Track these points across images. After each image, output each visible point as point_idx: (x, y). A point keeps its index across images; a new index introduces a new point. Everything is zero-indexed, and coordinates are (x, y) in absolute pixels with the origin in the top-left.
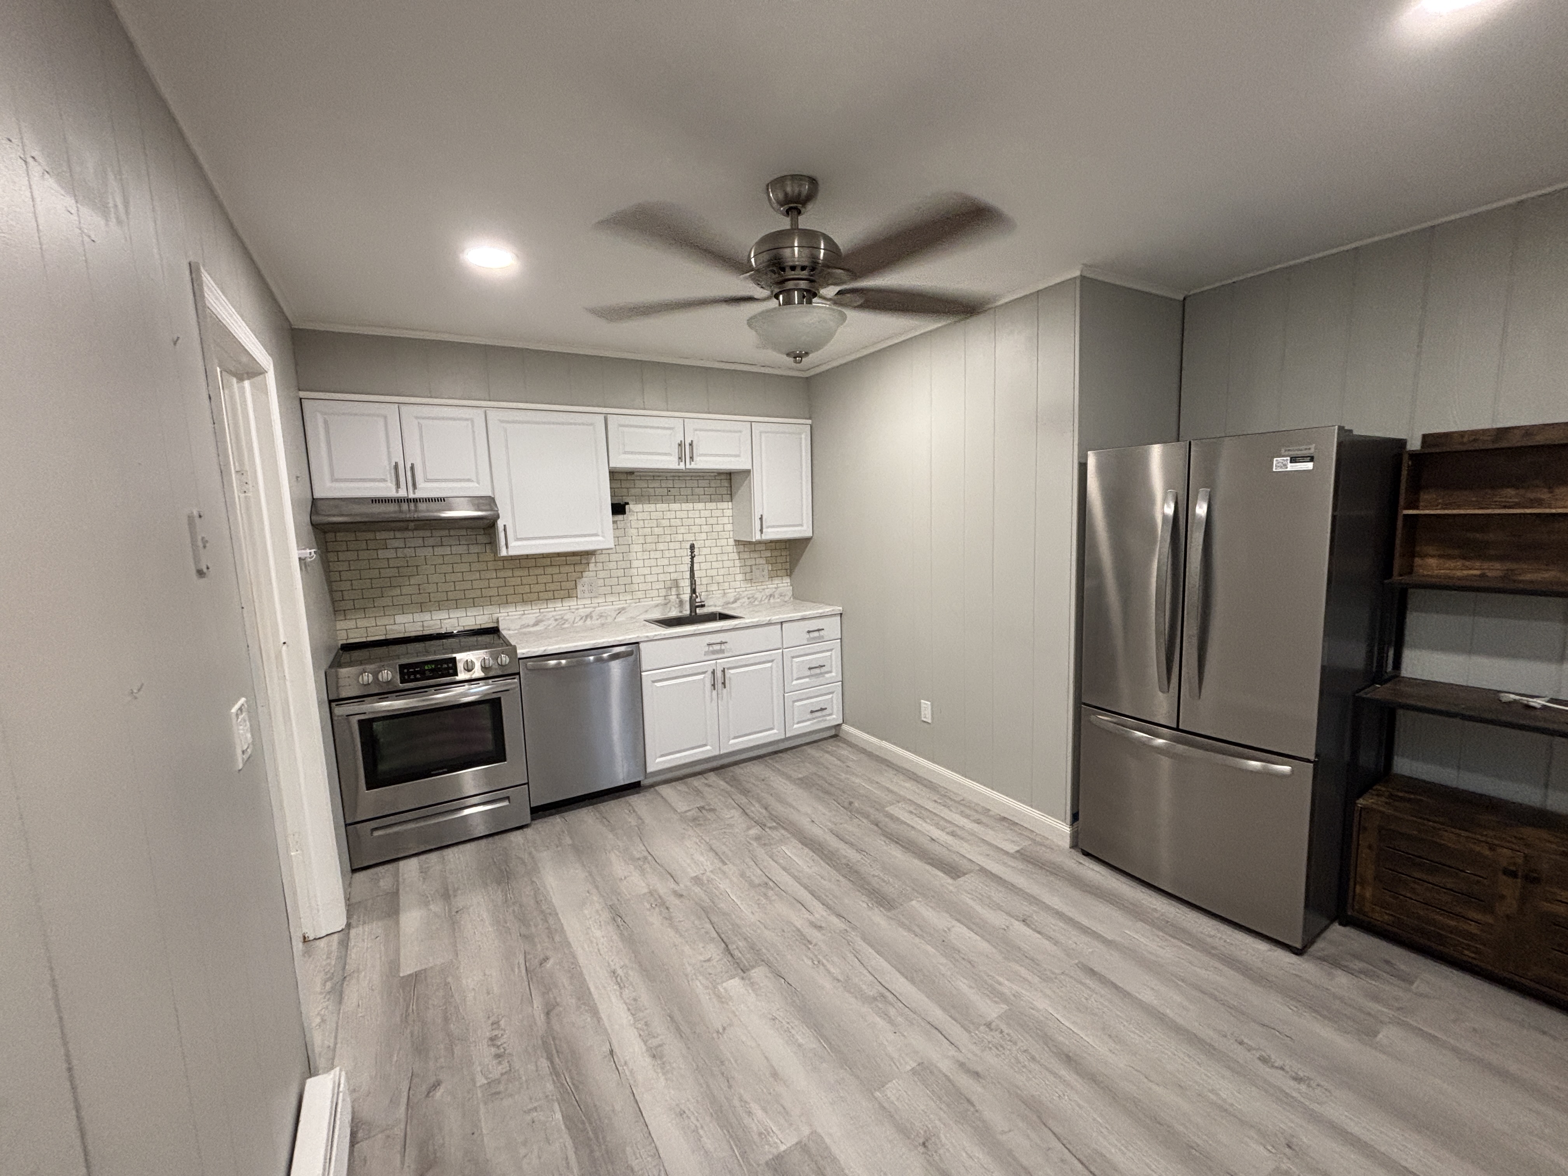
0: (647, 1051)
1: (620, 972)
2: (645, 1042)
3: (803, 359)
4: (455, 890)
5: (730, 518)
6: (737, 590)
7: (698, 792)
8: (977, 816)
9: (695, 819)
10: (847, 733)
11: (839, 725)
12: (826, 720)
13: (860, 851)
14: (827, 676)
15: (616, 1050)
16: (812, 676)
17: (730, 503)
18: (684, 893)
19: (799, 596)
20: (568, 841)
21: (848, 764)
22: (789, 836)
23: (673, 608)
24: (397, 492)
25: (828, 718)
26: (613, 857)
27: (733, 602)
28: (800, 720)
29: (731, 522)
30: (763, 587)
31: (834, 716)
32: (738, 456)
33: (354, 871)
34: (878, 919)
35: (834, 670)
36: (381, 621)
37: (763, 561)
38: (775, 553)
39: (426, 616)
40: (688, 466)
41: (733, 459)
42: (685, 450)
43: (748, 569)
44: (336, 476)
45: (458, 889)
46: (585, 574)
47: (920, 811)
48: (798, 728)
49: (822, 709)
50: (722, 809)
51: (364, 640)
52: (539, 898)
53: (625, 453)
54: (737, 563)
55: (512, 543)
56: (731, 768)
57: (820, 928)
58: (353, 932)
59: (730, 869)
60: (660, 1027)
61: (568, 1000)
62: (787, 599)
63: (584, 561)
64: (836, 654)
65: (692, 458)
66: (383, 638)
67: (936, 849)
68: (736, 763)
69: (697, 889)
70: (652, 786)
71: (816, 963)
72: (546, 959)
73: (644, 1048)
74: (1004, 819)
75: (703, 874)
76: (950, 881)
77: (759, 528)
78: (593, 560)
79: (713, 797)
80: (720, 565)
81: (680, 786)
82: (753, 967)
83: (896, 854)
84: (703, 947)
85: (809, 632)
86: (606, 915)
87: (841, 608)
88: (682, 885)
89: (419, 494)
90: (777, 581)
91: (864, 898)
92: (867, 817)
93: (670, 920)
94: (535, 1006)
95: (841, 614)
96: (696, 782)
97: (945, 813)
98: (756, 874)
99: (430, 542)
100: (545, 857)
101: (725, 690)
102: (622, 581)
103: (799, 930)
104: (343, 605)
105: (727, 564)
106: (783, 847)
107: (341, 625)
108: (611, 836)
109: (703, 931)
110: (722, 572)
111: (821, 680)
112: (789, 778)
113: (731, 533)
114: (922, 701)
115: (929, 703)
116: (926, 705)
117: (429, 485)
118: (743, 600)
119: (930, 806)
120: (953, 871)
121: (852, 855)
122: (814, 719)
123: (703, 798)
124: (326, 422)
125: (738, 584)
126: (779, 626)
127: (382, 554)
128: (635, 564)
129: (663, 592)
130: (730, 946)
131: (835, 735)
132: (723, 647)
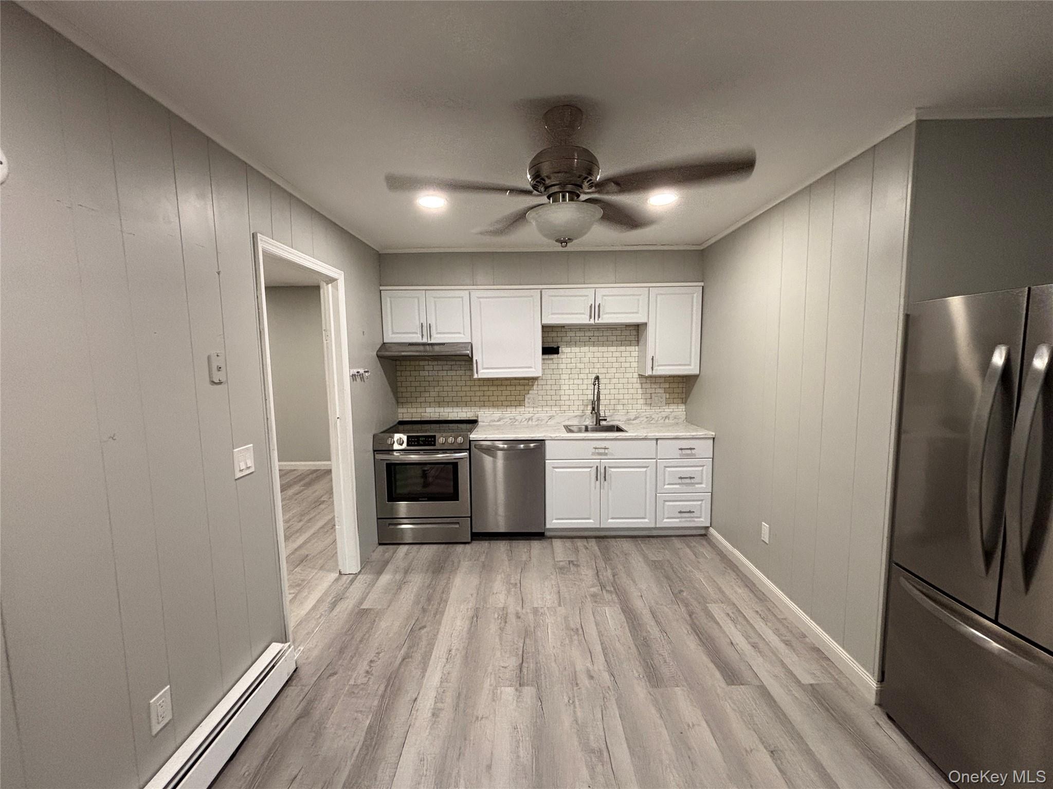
0: (433, 709)
1: (453, 652)
2: (436, 703)
3: (568, 244)
4: (412, 570)
5: (637, 358)
6: (638, 411)
7: (577, 550)
8: (789, 637)
9: (561, 568)
10: (712, 535)
11: (707, 528)
12: (694, 521)
13: (663, 631)
14: (697, 486)
15: (418, 700)
16: (683, 484)
17: (637, 347)
18: (522, 616)
19: (691, 420)
20: (483, 558)
21: (699, 560)
22: (617, 601)
23: (587, 420)
24: (422, 340)
25: (696, 520)
26: (499, 577)
27: (633, 420)
28: (669, 516)
29: (636, 361)
30: (660, 410)
31: (702, 519)
32: (637, 313)
33: (380, 544)
34: (640, 691)
35: (704, 482)
36: (420, 410)
37: (662, 391)
38: (672, 385)
39: (442, 410)
40: (597, 321)
41: (634, 315)
42: (595, 310)
43: (649, 396)
44: (395, 331)
45: (414, 570)
46: (531, 392)
47: (738, 616)
48: (667, 522)
49: (690, 512)
50: (584, 567)
51: (410, 419)
52: (446, 590)
53: (553, 314)
54: (640, 391)
55: (481, 371)
56: (609, 540)
57: (591, 677)
58: (359, 577)
59: (562, 610)
60: (449, 699)
61: (418, 657)
62: (680, 421)
63: (530, 384)
64: (707, 470)
65: (599, 316)
66: (419, 419)
67: (729, 652)
68: (615, 537)
69: (531, 617)
70: (551, 538)
71: (571, 702)
72: (424, 627)
73: (432, 706)
74: (818, 650)
75: (542, 608)
76: (723, 684)
77: (651, 366)
78: (536, 383)
79: (583, 556)
80: (626, 391)
81: (568, 543)
82: (528, 685)
83: (691, 645)
84: (508, 657)
85: (681, 449)
86: (470, 613)
87: (714, 433)
88: (524, 611)
89: (433, 341)
90: (673, 407)
91: (641, 670)
92: (687, 605)
93: (502, 631)
94: (401, 653)
95: (714, 438)
96: (580, 543)
97: (760, 625)
98: (574, 622)
99: (446, 368)
100: (465, 564)
101: (606, 483)
102: (554, 398)
103: (575, 672)
104: (401, 400)
105: (631, 391)
106: (607, 609)
107: (400, 410)
108: (507, 563)
109: (515, 646)
110: (626, 396)
111: (690, 489)
112: (645, 557)
113: (636, 369)
114: (763, 523)
115: (768, 526)
116: (765, 526)
117: (439, 336)
118: (642, 419)
119: (750, 614)
120: (732, 676)
121: (654, 631)
122: (682, 518)
123: (577, 555)
124: (391, 301)
125: (639, 407)
126: (655, 442)
127: (422, 373)
128: (563, 387)
129: (581, 408)
130: (524, 664)
131: (703, 534)
132: (606, 451)
